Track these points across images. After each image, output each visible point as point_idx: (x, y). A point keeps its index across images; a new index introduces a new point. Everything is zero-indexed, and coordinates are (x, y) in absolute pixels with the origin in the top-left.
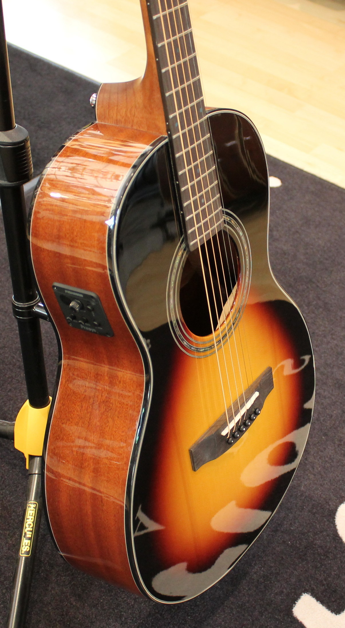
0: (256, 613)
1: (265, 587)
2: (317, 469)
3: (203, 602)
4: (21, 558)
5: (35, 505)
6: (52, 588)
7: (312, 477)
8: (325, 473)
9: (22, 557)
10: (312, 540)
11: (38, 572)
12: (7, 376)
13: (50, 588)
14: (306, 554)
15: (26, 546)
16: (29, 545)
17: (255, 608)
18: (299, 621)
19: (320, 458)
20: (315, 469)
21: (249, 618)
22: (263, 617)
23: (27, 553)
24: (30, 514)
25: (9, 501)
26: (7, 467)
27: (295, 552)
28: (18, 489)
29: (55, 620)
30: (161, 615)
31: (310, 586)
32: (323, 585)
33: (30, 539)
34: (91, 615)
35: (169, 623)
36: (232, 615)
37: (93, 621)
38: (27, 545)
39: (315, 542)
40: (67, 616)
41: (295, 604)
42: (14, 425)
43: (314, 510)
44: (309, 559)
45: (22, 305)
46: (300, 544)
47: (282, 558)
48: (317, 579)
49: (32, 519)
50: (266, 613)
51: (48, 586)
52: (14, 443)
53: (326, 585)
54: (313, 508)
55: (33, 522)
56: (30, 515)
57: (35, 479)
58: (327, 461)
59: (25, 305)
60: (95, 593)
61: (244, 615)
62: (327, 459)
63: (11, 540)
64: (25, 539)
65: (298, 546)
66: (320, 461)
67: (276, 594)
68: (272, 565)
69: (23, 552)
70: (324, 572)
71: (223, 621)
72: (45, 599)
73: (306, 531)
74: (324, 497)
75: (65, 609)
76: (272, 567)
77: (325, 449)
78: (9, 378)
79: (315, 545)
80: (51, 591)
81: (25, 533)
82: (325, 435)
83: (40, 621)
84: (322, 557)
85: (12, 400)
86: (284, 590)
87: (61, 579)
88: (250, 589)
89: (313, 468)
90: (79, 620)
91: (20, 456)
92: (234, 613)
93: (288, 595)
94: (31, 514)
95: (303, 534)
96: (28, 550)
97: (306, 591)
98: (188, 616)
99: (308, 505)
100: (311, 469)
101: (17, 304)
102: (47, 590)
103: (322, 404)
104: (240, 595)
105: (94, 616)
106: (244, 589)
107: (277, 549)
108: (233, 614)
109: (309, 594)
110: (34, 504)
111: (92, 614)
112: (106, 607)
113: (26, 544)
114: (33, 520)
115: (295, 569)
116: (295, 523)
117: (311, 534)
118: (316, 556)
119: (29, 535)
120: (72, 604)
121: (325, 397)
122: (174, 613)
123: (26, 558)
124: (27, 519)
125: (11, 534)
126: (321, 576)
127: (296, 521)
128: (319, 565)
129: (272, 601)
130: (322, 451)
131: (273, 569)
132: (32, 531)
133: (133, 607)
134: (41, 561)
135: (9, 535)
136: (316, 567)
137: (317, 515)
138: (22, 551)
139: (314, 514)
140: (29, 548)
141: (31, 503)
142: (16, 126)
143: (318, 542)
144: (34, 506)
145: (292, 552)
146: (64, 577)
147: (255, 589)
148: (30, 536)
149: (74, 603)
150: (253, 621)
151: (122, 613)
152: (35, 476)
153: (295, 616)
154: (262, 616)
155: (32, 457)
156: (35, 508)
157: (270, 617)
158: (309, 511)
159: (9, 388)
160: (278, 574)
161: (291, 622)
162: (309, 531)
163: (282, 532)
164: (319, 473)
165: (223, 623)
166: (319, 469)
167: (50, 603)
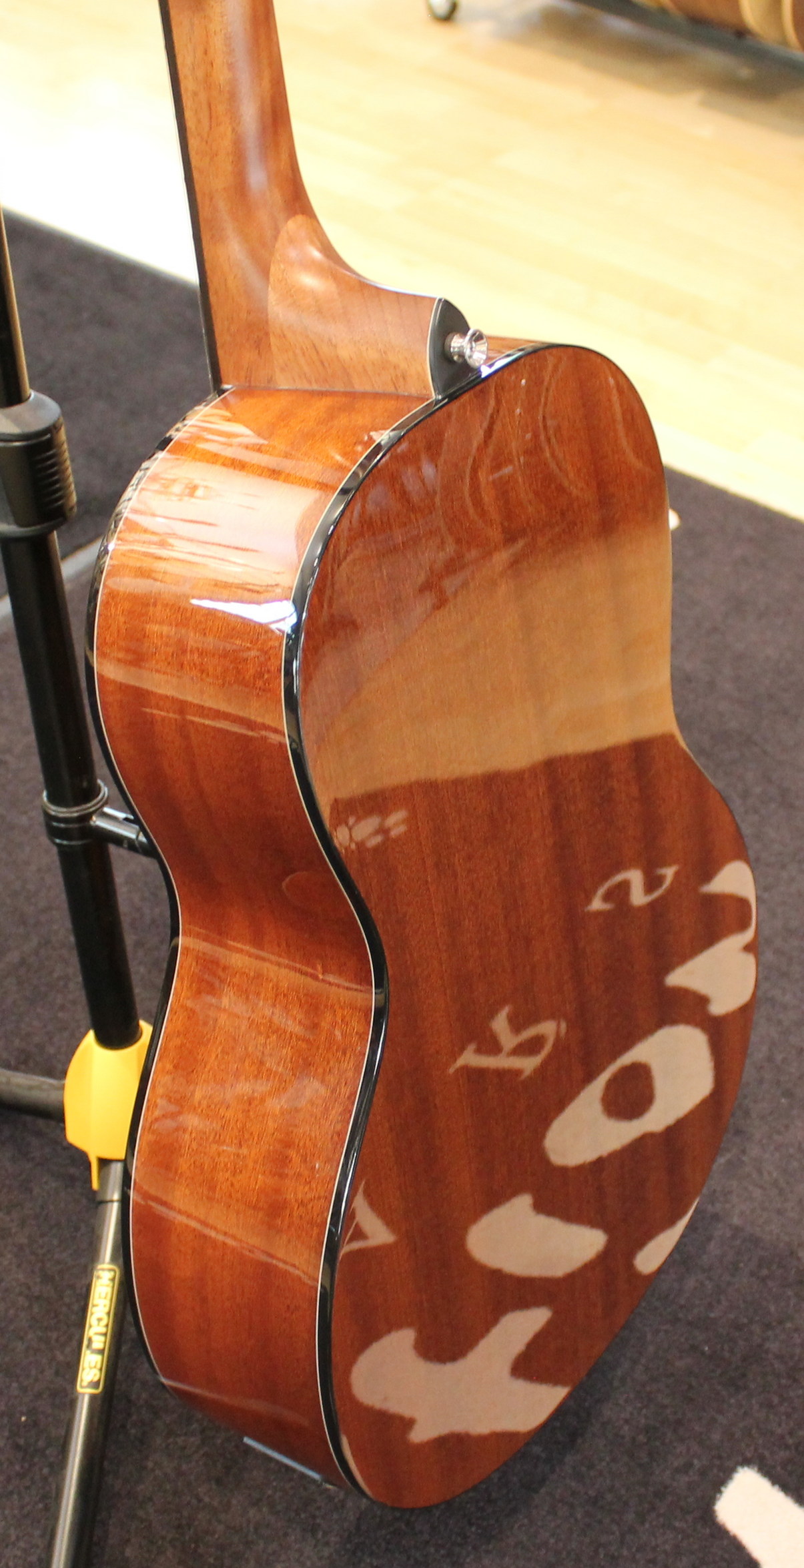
0: (630, 1517)
1: (650, 1454)
2: (770, 1173)
3: (505, 1491)
4: (80, 1398)
5: (112, 1273)
6: (156, 1463)
7: (757, 1193)
8: (788, 1183)
9: (83, 1394)
10: (759, 1341)
11: (123, 1426)
12: (55, 975)
13: (150, 1464)
14: (744, 1375)
15: (91, 1368)
16: (99, 1366)
17: (626, 1504)
18: (731, 1534)
19: (777, 1149)
20: (765, 1174)
21: (615, 1528)
22: (647, 1525)
23: (96, 1385)
24: (100, 1294)
25: (58, 1262)
26: (54, 1185)
27: (719, 1371)
28: (79, 1235)
29: (163, 1538)
30: (408, 1523)
31: (756, 1450)
32: (787, 1447)
33: (101, 1352)
34: (244, 1525)
35: (427, 1542)
36: (572, 1520)
37: (250, 1538)
38: (95, 1367)
39: (767, 1345)
40: (189, 1529)
41: (720, 1492)
42: (62, 1088)
43: (765, 1272)
44: (752, 1386)
45: (66, 812)
46: (731, 1351)
47: (691, 1387)
48: (772, 1433)
49: (105, 1306)
50: (653, 1515)
51: (147, 1458)
52: (64, 1129)
53: (793, 1448)
54: (760, 1266)
55: (108, 1314)
56: (100, 1297)
57: (113, 1213)
58: (791, 1156)
59: (73, 812)
60: (255, 1473)
61: (600, 1522)
62: (791, 1151)
63: (62, 1352)
64: (88, 1352)
65: (727, 1355)
66: (777, 1155)
67: (678, 1470)
68: (666, 1401)
69: (85, 1383)
70: (788, 1415)
71: (553, 1535)
72: (138, 1489)
73: (745, 1321)
74: (787, 1239)
75: (185, 1513)
76: (665, 1407)
77: (787, 1127)
78: (59, 978)
79: (767, 1352)
80: (153, 1470)
81: (90, 1340)
82: (788, 1094)
83: (128, 1540)
84: (783, 1381)
85: (66, 1029)
86: (696, 1462)
87: (176, 1443)
88: (614, 1460)
89: (760, 1171)
90: (217, 1539)
91: (80, 1158)
92: (579, 1516)
93: (703, 1473)
94: (103, 1296)
95: (739, 1327)
96: (96, 1379)
97: (747, 1462)
98: (471, 1524)
99: (750, 1260)
100: (755, 1175)
101: (54, 810)
102: (145, 1468)
103: (780, 1022)
104: (592, 1473)
105: (252, 1529)
106: (601, 1460)
107: (679, 1364)
108: (576, 1520)
109: (753, 1468)
110: (110, 1270)
111: (249, 1521)
112: (279, 1507)
113: (93, 1365)
114: (107, 1309)
115: (720, 1412)
116: (719, 1302)
117: (756, 1328)
118: (770, 1378)
119: (99, 1342)
120: (200, 1501)
121: (785, 1007)
122: (438, 1518)
123: (93, 1398)
124: (94, 1306)
125: (62, 1339)
126: (780, 1425)
127: (722, 1297)
128: (776, 1400)
129: (666, 1487)
130: (779, 1133)
131: (668, 1411)
132: (105, 1334)
133: (343, 1506)
134: (129, 1401)
135: (57, 1340)
136: (770, 1406)
137: (770, 1283)
138: (82, 1380)
139: (763, 1280)
140: (98, 1372)
141: (103, 1270)
142: (32, 396)
143: (774, 1346)
144: (111, 1275)
145: (713, 1371)
146: (183, 1438)
147: (626, 1459)
148: (101, 1346)
149: (207, 1499)
150: (623, 1535)
151: (318, 1521)
152: (112, 1206)
153: (721, 1523)
154: (643, 1523)
155: (104, 1163)
156: (113, 1280)
157: (663, 1526)
158: (752, 1274)
159: (59, 1001)
160: (679, 1422)
161: (712, 1535)
162: (751, 1321)
163: (690, 1323)
164: (775, 1183)
165: (552, 1541)
166: (775, 1175)
167: (150, 1499)
